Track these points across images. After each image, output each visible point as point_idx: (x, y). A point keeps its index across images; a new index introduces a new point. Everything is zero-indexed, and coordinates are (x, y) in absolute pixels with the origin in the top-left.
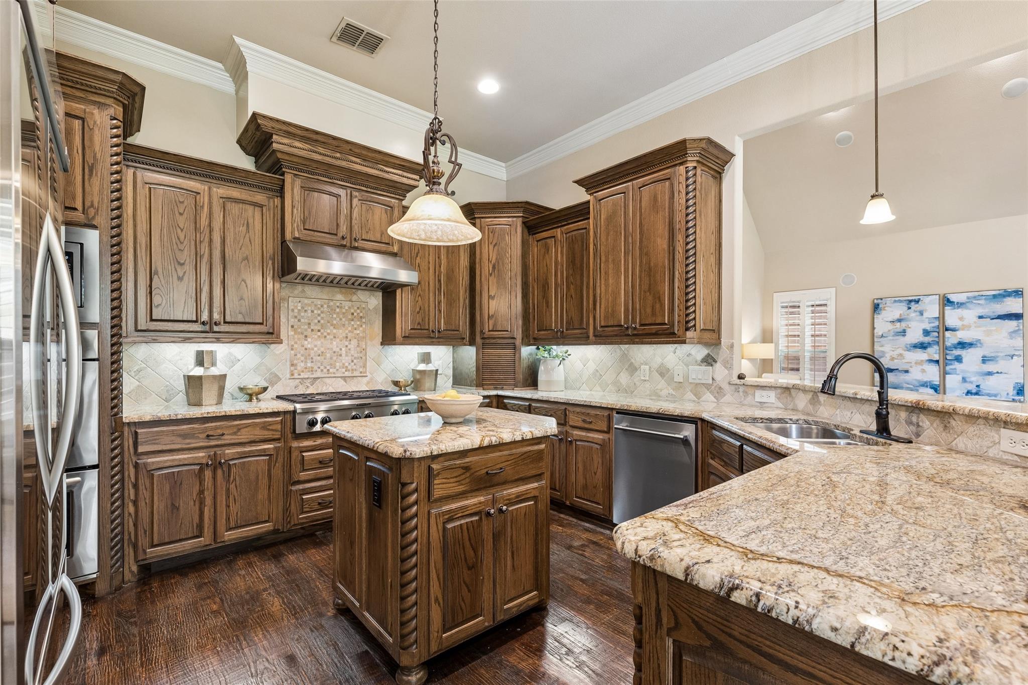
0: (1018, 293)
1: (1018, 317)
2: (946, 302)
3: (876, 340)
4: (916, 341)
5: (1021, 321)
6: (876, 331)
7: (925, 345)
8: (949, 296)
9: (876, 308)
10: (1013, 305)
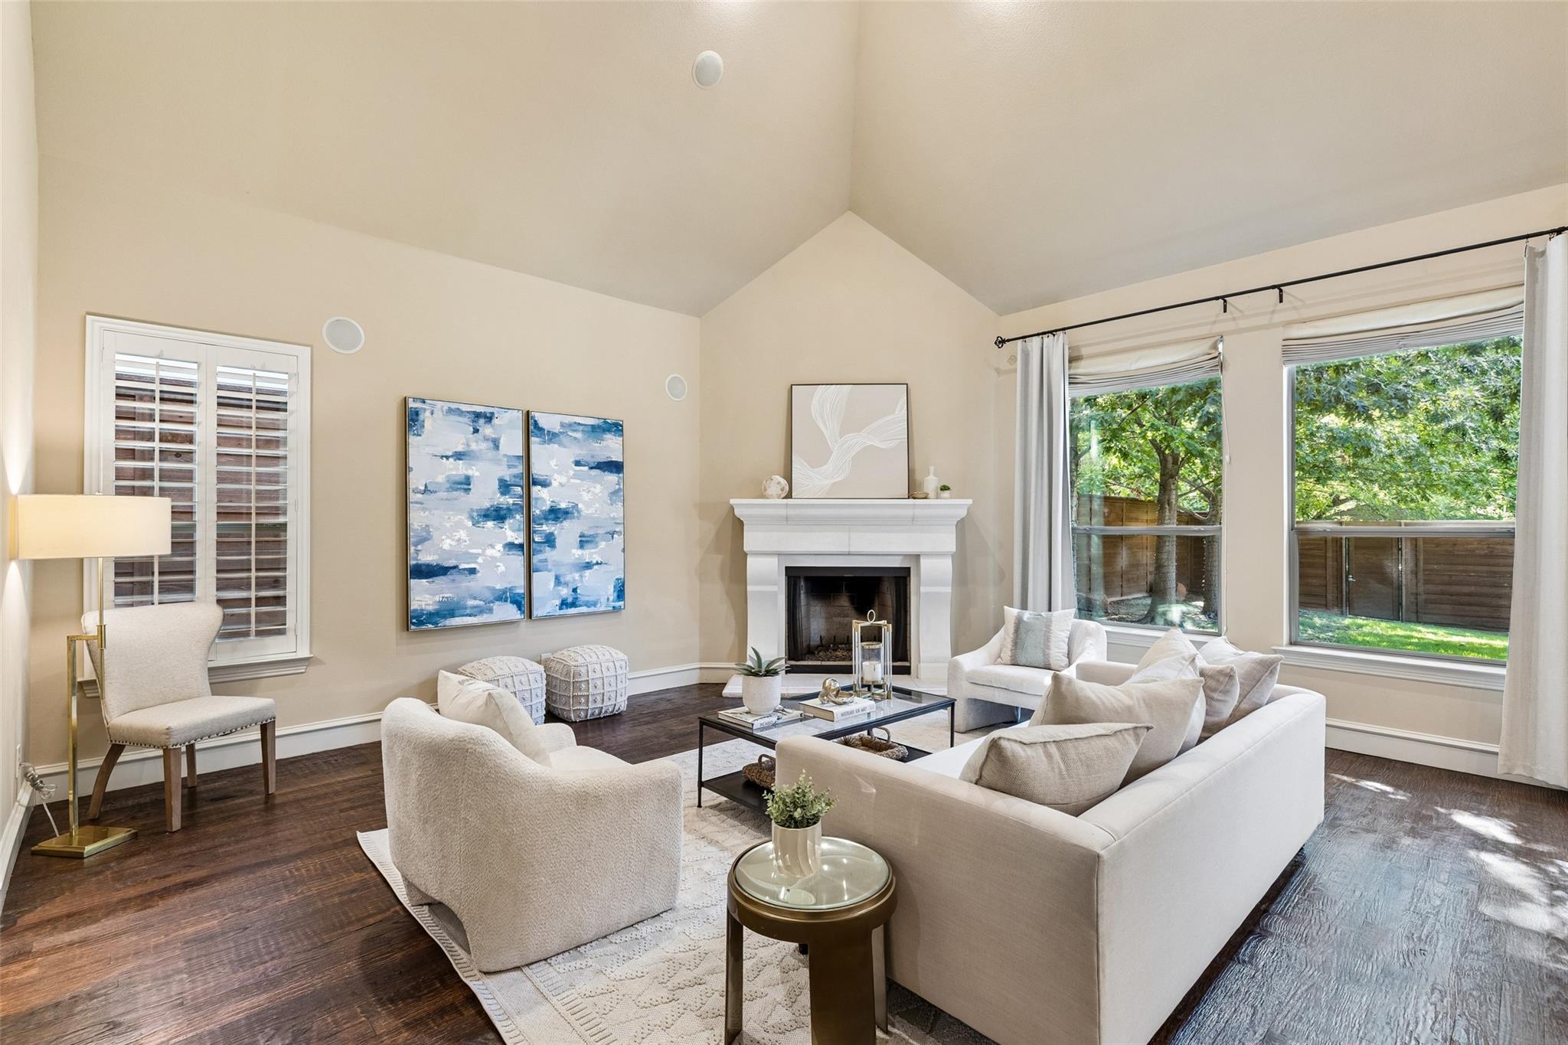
0: (617, 428)
1: (615, 467)
2: (530, 427)
3: (413, 497)
4: (487, 504)
5: (621, 475)
6: (412, 476)
7: (502, 513)
8: (537, 416)
9: (410, 420)
10: (611, 447)
